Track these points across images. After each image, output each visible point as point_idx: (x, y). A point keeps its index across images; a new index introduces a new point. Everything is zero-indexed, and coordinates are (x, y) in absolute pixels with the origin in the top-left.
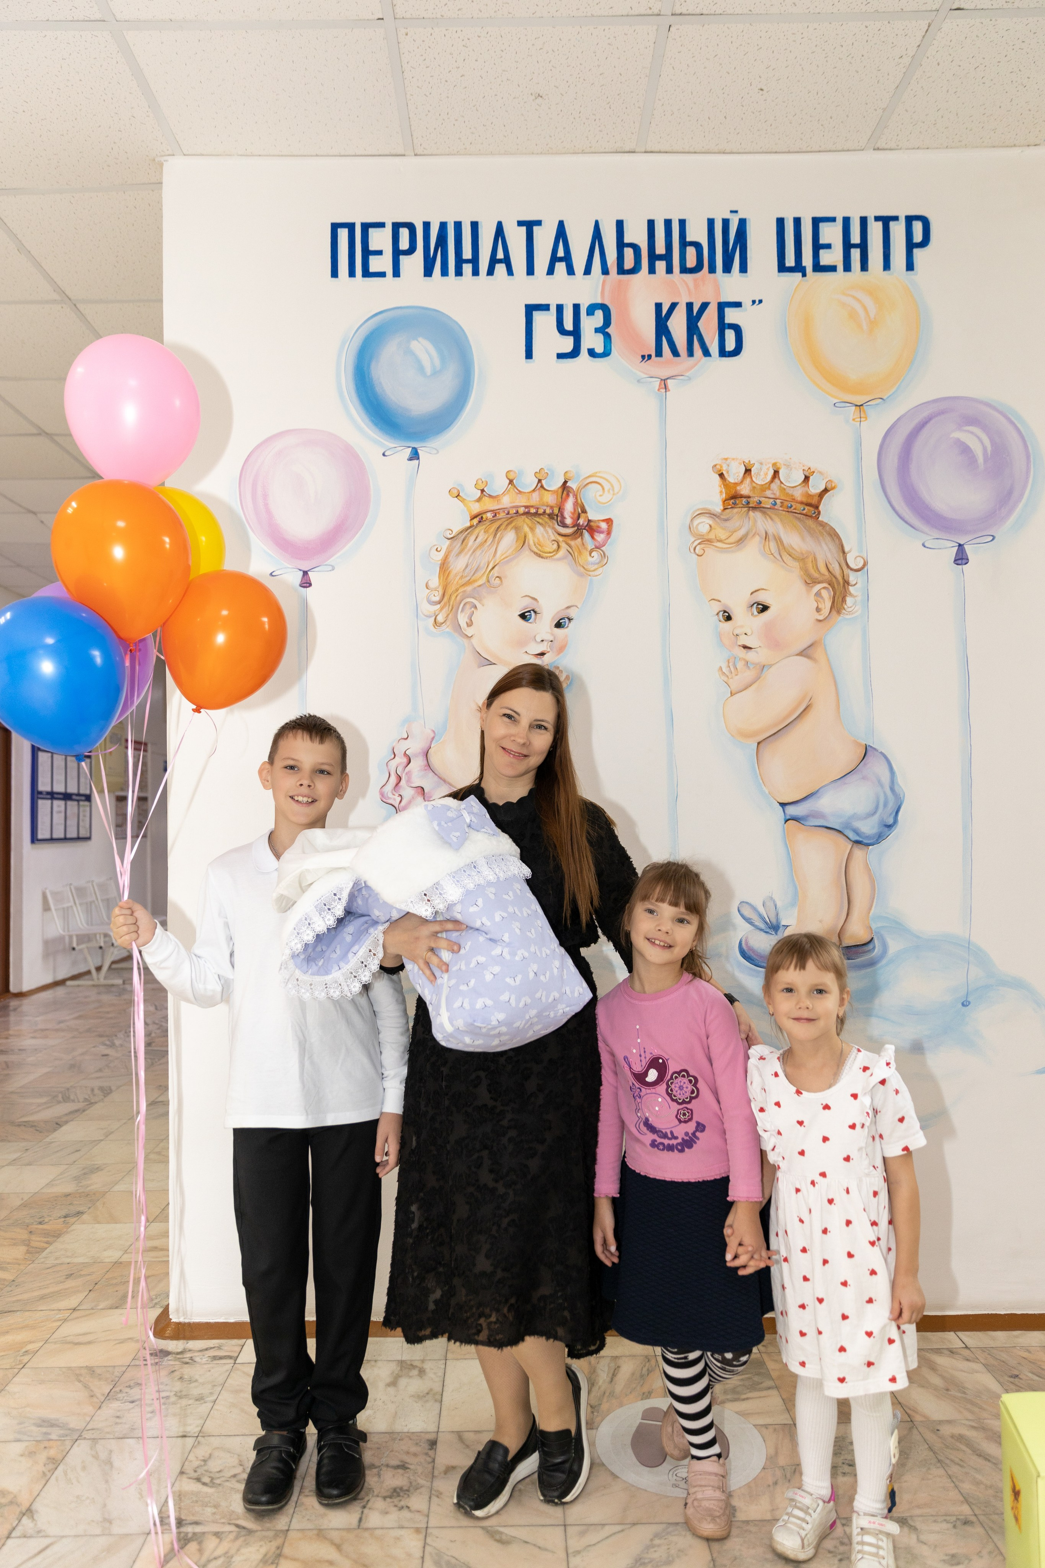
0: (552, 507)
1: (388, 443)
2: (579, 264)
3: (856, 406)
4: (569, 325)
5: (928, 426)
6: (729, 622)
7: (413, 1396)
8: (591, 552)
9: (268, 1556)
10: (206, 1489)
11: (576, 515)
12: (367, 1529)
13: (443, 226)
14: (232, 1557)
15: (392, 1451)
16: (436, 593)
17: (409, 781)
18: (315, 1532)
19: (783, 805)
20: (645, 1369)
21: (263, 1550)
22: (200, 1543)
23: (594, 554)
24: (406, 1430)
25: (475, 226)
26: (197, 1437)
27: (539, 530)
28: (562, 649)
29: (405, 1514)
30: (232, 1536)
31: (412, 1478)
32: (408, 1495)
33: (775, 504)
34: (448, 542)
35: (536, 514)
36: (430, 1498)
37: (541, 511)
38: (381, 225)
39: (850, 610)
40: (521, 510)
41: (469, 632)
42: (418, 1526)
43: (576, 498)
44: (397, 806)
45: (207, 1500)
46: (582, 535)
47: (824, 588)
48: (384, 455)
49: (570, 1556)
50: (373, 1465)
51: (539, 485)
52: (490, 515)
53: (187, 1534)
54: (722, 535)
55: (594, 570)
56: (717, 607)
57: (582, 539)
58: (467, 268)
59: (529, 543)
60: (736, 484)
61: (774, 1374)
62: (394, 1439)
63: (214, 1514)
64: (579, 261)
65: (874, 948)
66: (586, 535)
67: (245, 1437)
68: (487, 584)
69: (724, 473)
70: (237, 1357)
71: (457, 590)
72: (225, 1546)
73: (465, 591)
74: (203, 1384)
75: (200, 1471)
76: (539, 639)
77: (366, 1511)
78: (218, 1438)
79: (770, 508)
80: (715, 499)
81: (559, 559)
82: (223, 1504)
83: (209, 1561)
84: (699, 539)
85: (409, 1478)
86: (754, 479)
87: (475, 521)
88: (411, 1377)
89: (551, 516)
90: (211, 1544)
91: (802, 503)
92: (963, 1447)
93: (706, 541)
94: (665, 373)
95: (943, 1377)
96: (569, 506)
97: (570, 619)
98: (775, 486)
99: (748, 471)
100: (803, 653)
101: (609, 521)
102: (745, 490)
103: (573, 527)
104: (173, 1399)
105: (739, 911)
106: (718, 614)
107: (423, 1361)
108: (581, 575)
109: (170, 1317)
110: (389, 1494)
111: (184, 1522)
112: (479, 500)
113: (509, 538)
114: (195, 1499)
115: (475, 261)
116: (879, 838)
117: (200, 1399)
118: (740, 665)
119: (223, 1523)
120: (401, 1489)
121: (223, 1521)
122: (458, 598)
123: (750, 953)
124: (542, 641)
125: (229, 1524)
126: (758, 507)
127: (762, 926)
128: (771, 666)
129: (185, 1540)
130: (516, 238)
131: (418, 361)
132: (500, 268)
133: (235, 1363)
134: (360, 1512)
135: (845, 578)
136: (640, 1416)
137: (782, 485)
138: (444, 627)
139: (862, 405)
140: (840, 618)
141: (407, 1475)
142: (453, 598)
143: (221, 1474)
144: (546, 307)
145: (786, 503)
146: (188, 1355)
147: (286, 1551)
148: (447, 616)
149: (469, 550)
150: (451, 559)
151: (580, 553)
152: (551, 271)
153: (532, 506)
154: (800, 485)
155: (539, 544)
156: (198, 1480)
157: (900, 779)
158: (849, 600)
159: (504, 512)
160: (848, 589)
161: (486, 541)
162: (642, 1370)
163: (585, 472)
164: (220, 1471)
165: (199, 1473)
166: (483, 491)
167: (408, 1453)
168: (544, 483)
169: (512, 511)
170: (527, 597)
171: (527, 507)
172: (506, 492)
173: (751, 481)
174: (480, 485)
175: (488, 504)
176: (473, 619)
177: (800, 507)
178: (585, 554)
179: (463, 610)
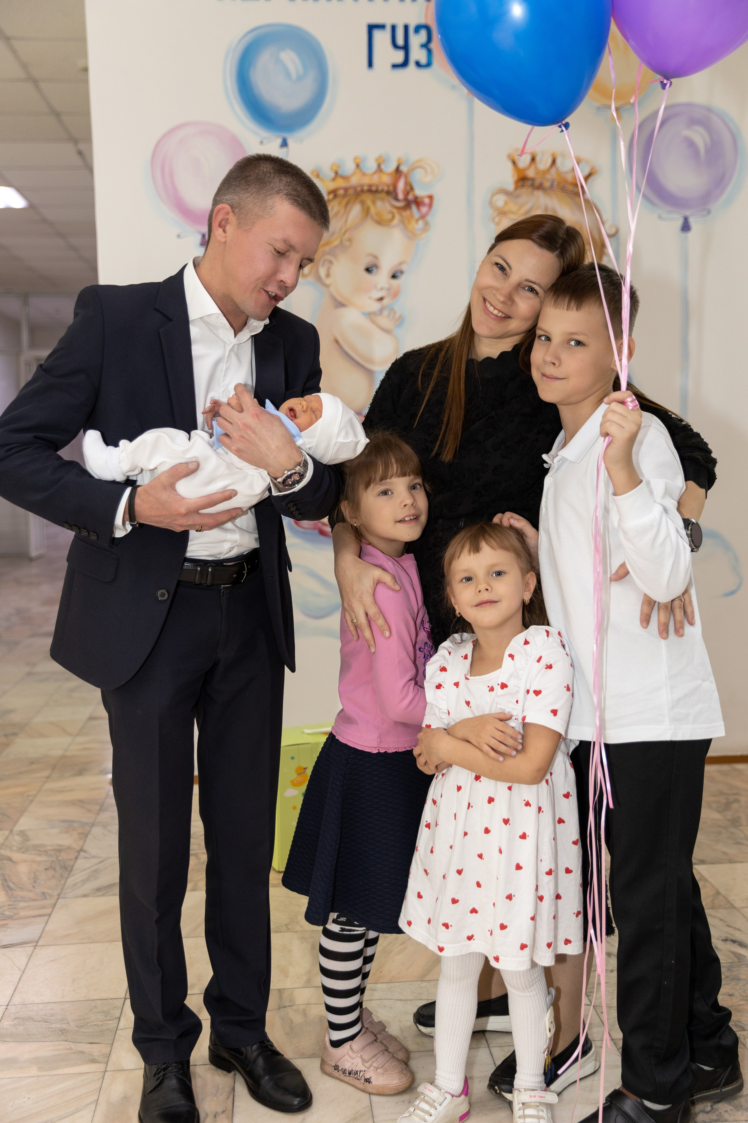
0: (388, 186)
1: (265, 134)
4: (400, 41)
5: (666, 125)
8: (417, 221)
11: (406, 192)
23: (420, 222)
27: (379, 203)
28: (395, 294)
33: (554, 185)
35: (377, 191)
37: (380, 189)
40: (366, 188)
41: (328, 281)
43: (407, 179)
46: (410, 207)
48: (261, 143)
51: (379, 168)
52: (341, 192)
54: (514, 208)
55: (420, 235)
57: (411, 211)
59: (371, 213)
60: (524, 170)
66: (414, 208)
68: (341, 245)
69: (517, 160)
73: (324, 251)
76: (379, 286)
79: (550, 188)
80: (509, 181)
81: (396, 226)
84: (497, 211)
86: (538, 165)
87: (331, 196)
89: (388, 193)
91: (572, 185)
93: (502, 213)
97: (402, 272)
98: (553, 171)
99: (535, 158)
101: (431, 197)
102: (531, 173)
103: (405, 201)
108: (411, 239)
112: (334, 179)
113: (356, 210)
122: (319, 255)
124: (382, 289)
126: (540, 187)
131: (286, 68)
135: (603, 242)
137: (559, 171)
138: (309, 277)
144: (382, 27)
145: (561, 185)
148: (311, 269)
151: (409, 221)
153: (374, 185)
154: (571, 170)
155: (379, 214)
158: (605, 259)
159: (353, 189)
160: (604, 250)
161: (339, 212)
166: (336, 173)
168: (383, 167)
169: (359, 189)
170: (370, 255)
171: (370, 186)
172: (354, 174)
173: (536, 168)
174: (335, 168)
175: (340, 183)
176: (330, 272)
177: (571, 188)
178: (414, 223)
179: (323, 265)
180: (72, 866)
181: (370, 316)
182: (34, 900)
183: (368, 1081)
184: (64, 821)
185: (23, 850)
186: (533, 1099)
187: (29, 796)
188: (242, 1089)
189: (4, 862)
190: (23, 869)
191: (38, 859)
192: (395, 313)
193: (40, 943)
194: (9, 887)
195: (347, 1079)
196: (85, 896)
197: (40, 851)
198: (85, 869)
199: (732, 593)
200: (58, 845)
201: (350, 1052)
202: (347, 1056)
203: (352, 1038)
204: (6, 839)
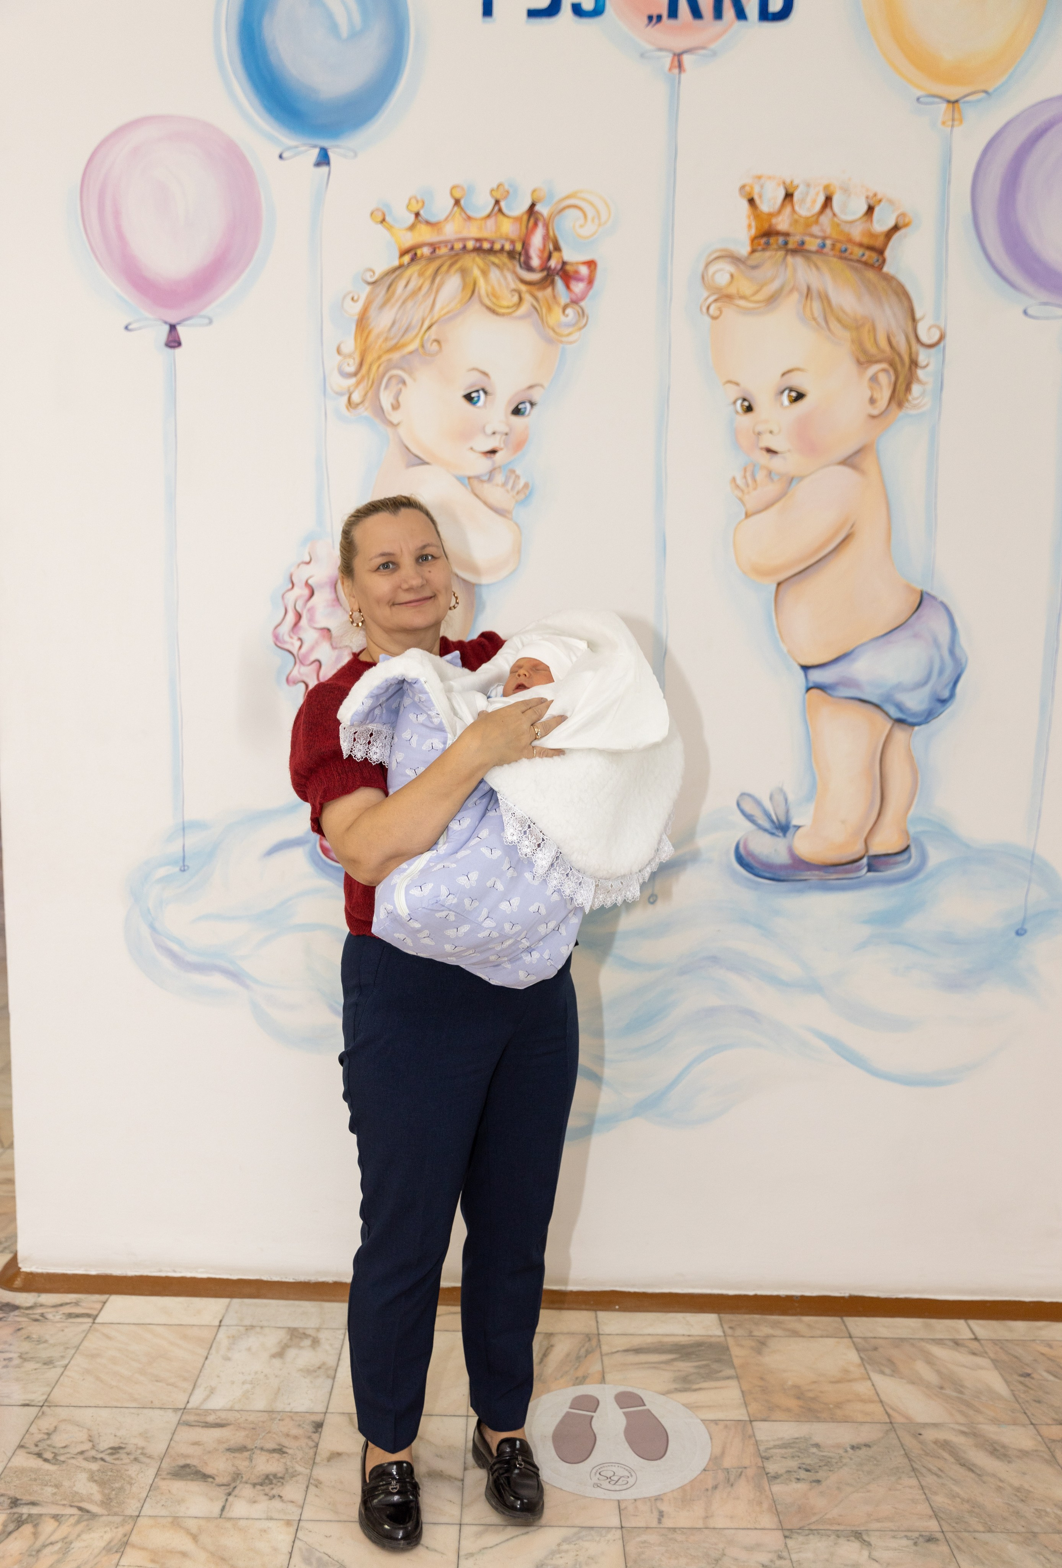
0: (513, 242)
1: (287, 139)
3: (949, 102)
5: (1049, 135)
6: (750, 415)
7: (301, 1370)
8: (565, 308)
9: (112, 1544)
10: (47, 1466)
11: (546, 255)
12: (230, 1519)
14: (71, 1543)
15: (269, 1432)
16: (351, 361)
17: (311, 620)
18: (170, 1520)
19: (805, 668)
20: (583, 1350)
21: (107, 1537)
22: (36, 1526)
23: (569, 311)
24: (288, 1409)
26: (42, 1406)
27: (494, 274)
28: (520, 445)
29: (277, 1504)
30: (72, 1520)
31: (288, 1463)
32: (283, 1483)
33: (824, 246)
34: (368, 288)
35: (491, 251)
36: (307, 1487)
37: (497, 247)
39: (916, 402)
40: (470, 245)
41: (395, 417)
42: (289, 1518)
43: (547, 230)
44: (295, 651)
45: (47, 1478)
46: (553, 283)
47: (884, 370)
48: (281, 157)
49: (461, 1558)
50: (245, 1447)
51: (496, 208)
52: (426, 251)
53: (22, 1514)
54: (748, 289)
55: (569, 334)
56: (733, 393)
57: (553, 289)
59: (479, 293)
60: (771, 215)
61: (737, 1362)
62: (273, 1419)
63: (55, 1494)
65: (909, 858)
66: (559, 283)
67: (98, 1409)
68: (420, 350)
69: (756, 198)
70: (97, 1316)
71: (379, 357)
72: (64, 1530)
73: (389, 360)
74: (54, 1345)
75: (42, 1445)
76: (489, 430)
77: (231, 1498)
78: (66, 1409)
79: (817, 252)
80: (740, 234)
81: (522, 318)
82: (66, 1483)
83: (44, 1546)
84: (714, 294)
85: (285, 1464)
86: (797, 208)
87: (407, 259)
88: (301, 1348)
89: (512, 254)
90: (48, 1527)
91: (861, 245)
92: (946, 1455)
93: (725, 297)
94: (679, 43)
95: (939, 1372)
97: (532, 404)
98: (825, 219)
99: (789, 196)
100: (849, 462)
101: (591, 264)
102: (782, 223)
103: (542, 270)
104: (17, 1361)
105: (738, 805)
106: (735, 402)
107: (318, 1330)
108: (550, 341)
109: (20, 1265)
110: (260, 1481)
111: (19, 1502)
112: (412, 228)
113: (452, 284)
114: (33, 1476)
116: (929, 716)
117: (49, 1363)
118: (760, 476)
119: (64, 1505)
120: (275, 1476)
121: (65, 1502)
122: (381, 369)
123: (749, 860)
124: (494, 433)
125: (71, 1506)
126: (799, 250)
127: (767, 825)
128: (801, 478)
129: (19, 1522)
131: (330, 16)
133: (94, 1323)
134: (224, 1499)
135: (914, 356)
136: (569, 1404)
137: (836, 219)
138: (361, 409)
139: (957, 101)
140: (901, 414)
141: (283, 1460)
142: (374, 368)
143: (66, 1450)
145: (838, 246)
146: (39, 1311)
147: (134, 1539)
148: (366, 395)
149: (397, 301)
150: (372, 312)
151: (549, 309)
153: (486, 240)
154: (861, 218)
155: (494, 295)
156: (39, 1455)
157: (963, 639)
158: (916, 389)
159: (446, 246)
160: (916, 372)
161: (420, 288)
162: (580, 1350)
163: (561, 191)
164: (65, 1447)
165: (40, 1448)
166: (417, 215)
167: (288, 1435)
168: (504, 205)
169: (458, 246)
170: (476, 370)
172: (451, 218)
173: (793, 210)
174: (415, 207)
175: (425, 235)
176: (400, 399)
177: (858, 252)
178: (557, 310)
179: (386, 387)
181: (470, 482)
192: (518, 477)
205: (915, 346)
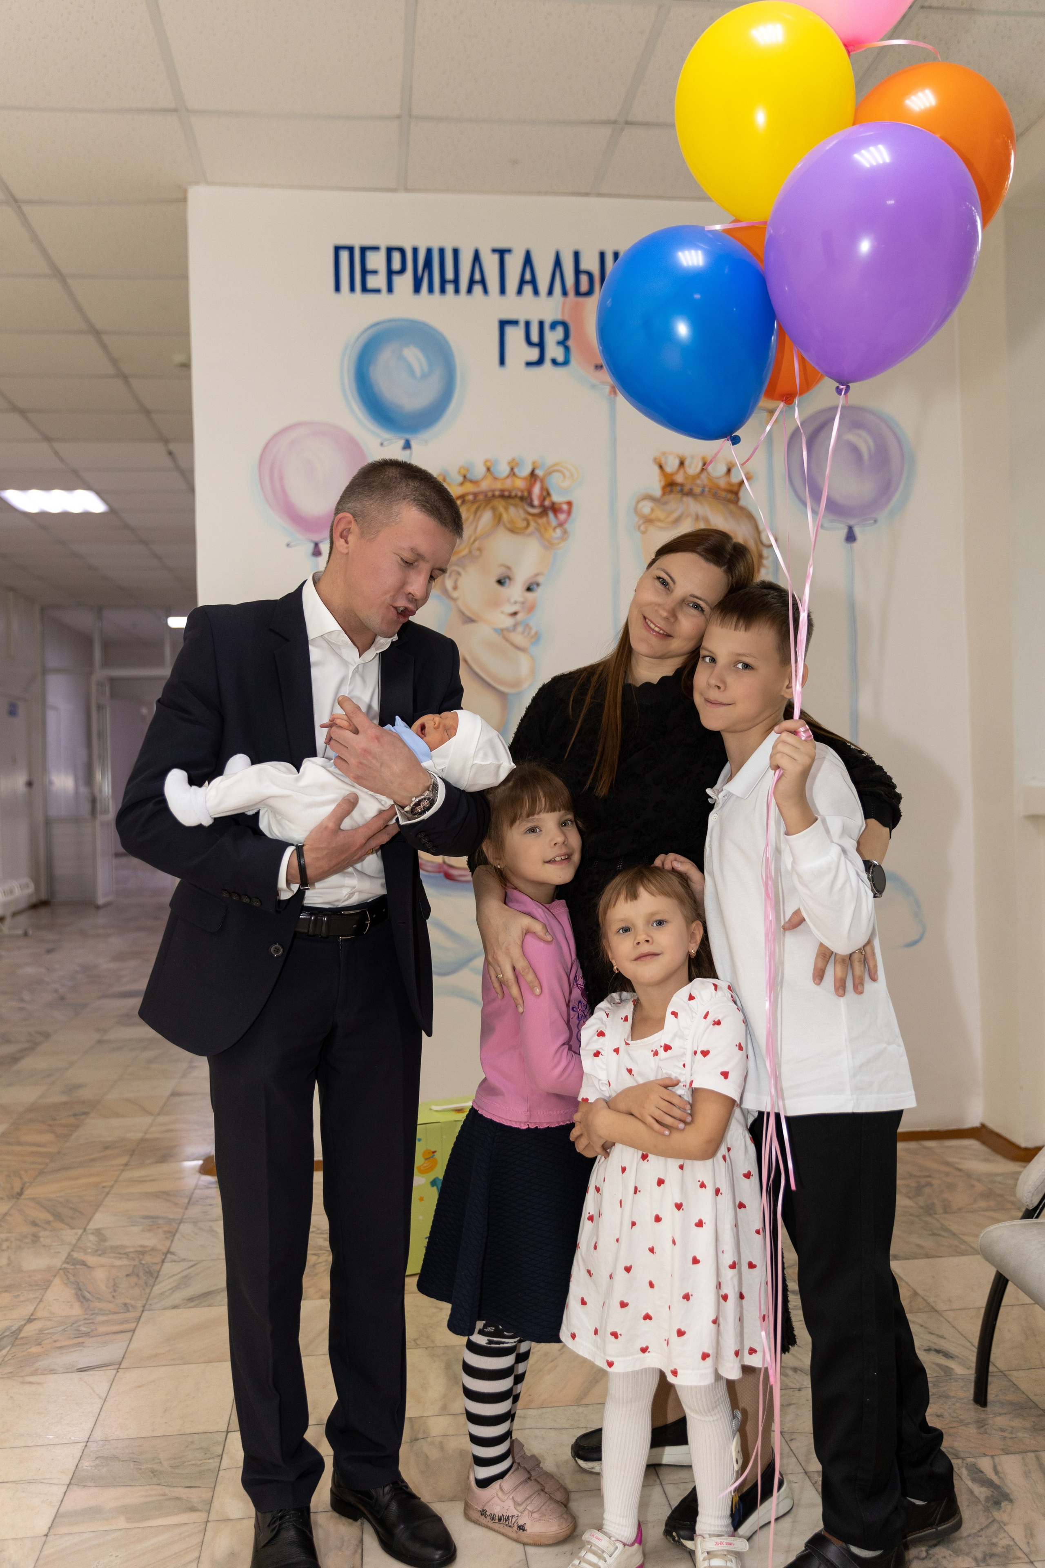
0: (522, 491)
1: (385, 434)
2: (543, 286)
3: (768, 411)
4: (535, 338)
5: (825, 429)
8: (555, 529)
11: (542, 498)
13: (429, 251)
23: (557, 530)
25: (456, 252)
27: (512, 510)
28: (531, 609)
33: (703, 491)
35: (510, 497)
37: (513, 494)
38: (376, 249)
40: (497, 493)
41: (455, 594)
43: (542, 484)
46: (547, 514)
48: (382, 444)
51: (512, 472)
52: (470, 497)
54: (660, 514)
55: (558, 544)
57: (547, 518)
58: (450, 288)
59: (503, 521)
60: (672, 474)
64: (543, 283)
66: (551, 515)
68: (470, 555)
69: (663, 464)
76: (512, 600)
79: (700, 495)
80: (655, 485)
81: (530, 535)
84: (642, 519)
86: (686, 470)
87: (459, 502)
89: (522, 498)
91: (724, 490)
93: (648, 521)
96: (536, 490)
97: (538, 585)
98: (704, 476)
99: (682, 464)
101: (569, 504)
102: (679, 478)
103: (540, 507)
108: (547, 548)
112: (462, 484)
113: (487, 517)
115: (456, 281)
124: (515, 602)
126: (690, 493)
130: (491, 263)
131: (409, 365)
132: (478, 289)
135: (760, 552)
137: (709, 476)
139: (772, 411)
144: (515, 323)
145: (711, 490)
151: (546, 529)
152: (520, 291)
153: (506, 490)
154: (723, 475)
155: (512, 522)
158: (762, 571)
159: (483, 494)
160: (762, 561)
163: (550, 461)
166: (465, 477)
168: (516, 470)
169: (490, 494)
170: (503, 565)
171: (502, 491)
172: (484, 478)
173: (685, 472)
174: (463, 472)
175: (469, 488)
176: (459, 584)
177: (723, 494)
178: (551, 531)
179: (450, 576)
180: (159, 1272)
181: (502, 632)
182: (115, 1313)
183: (522, 1528)
184: (146, 1217)
185: (99, 1252)
186: (720, 1547)
187: (104, 1187)
188: (371, 1542)
189: (78, 1267)
190: (100, 1275)
191: (118, 1263)
192: (531, 629)
193: (123, 1366)
194: (84, 1297)
195: (496, 1526)
196: (175, 1307)
197: (120, 1253)
198: (174, 1275)
199: (914, 943)
200: (141, 1246)
201: (500, 1494)
202: (496, 1499)
203: (501, 1476)
204: (79, 1239)
205: (761, 547)
